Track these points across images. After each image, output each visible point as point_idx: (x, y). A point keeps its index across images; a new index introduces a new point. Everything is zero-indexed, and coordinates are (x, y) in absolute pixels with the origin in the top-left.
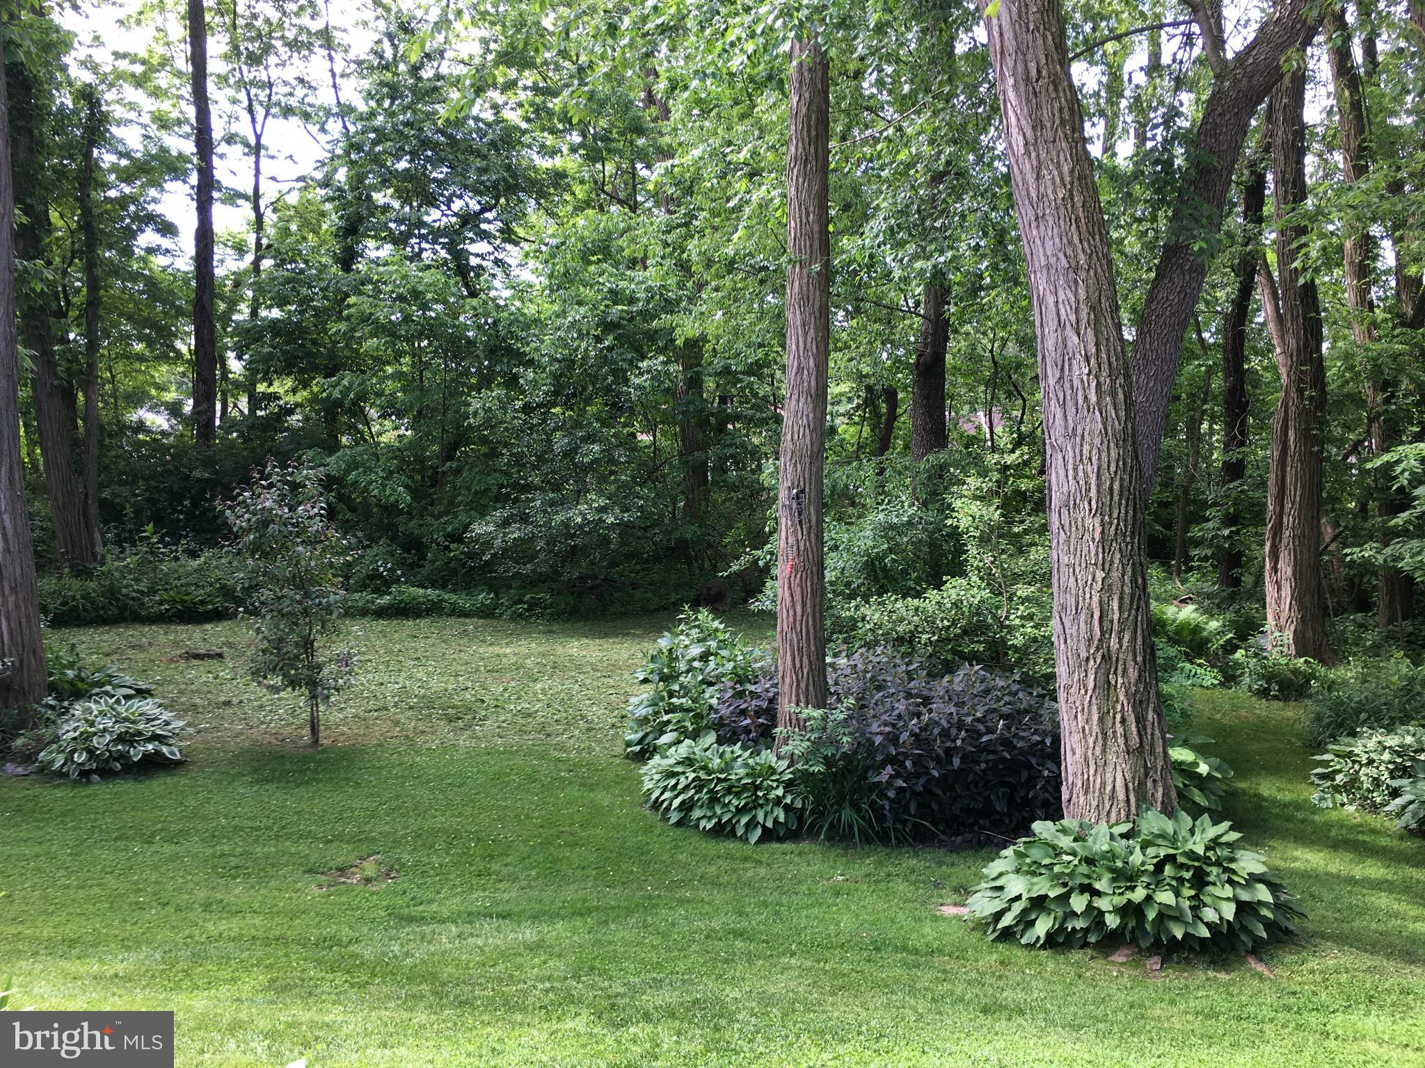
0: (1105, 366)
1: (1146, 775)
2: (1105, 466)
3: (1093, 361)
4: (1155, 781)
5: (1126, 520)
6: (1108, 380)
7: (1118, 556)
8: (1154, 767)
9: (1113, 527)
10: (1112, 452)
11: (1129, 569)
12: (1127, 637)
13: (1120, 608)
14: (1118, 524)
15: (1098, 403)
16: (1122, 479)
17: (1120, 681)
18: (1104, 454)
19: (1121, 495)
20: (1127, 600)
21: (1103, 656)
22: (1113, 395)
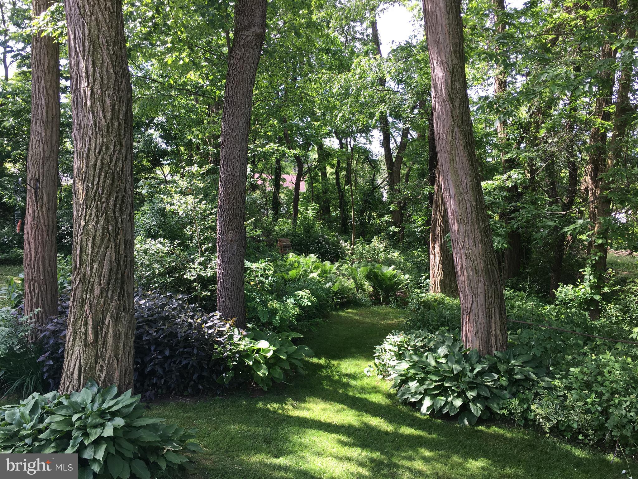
0: (98, 82)
1: (96, 363)
2: (93, 149)
3: (91, 78)
4: (102, 367)
5: (103, 186)
6: (99, 91)
7: (94, 211)
8: (103, 357)
9: (94, 191)
10: (98, 140)
11: (102, 221)
12: (95, 266)
13: (93, 246)
14: (97, 189)
15: (92, 106)
16: (103, 158)
17: (88, 296)
18: (93, 141)
19: (101, 170)
20: (98, 241)
21: (80, 279)
22: (103, 102)
